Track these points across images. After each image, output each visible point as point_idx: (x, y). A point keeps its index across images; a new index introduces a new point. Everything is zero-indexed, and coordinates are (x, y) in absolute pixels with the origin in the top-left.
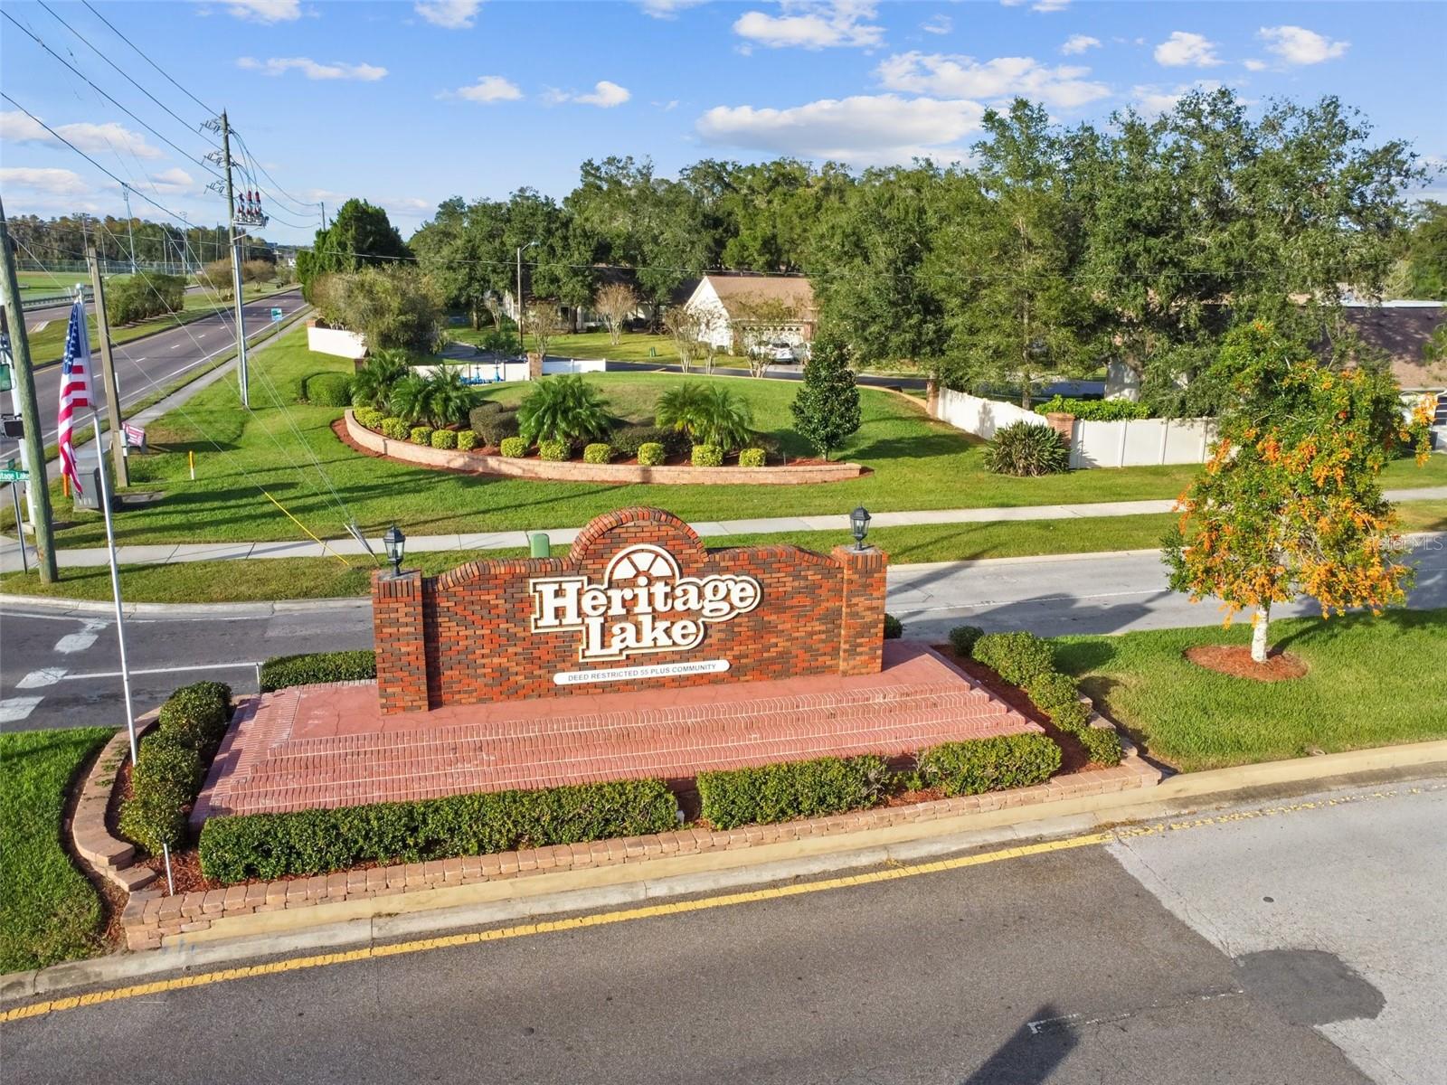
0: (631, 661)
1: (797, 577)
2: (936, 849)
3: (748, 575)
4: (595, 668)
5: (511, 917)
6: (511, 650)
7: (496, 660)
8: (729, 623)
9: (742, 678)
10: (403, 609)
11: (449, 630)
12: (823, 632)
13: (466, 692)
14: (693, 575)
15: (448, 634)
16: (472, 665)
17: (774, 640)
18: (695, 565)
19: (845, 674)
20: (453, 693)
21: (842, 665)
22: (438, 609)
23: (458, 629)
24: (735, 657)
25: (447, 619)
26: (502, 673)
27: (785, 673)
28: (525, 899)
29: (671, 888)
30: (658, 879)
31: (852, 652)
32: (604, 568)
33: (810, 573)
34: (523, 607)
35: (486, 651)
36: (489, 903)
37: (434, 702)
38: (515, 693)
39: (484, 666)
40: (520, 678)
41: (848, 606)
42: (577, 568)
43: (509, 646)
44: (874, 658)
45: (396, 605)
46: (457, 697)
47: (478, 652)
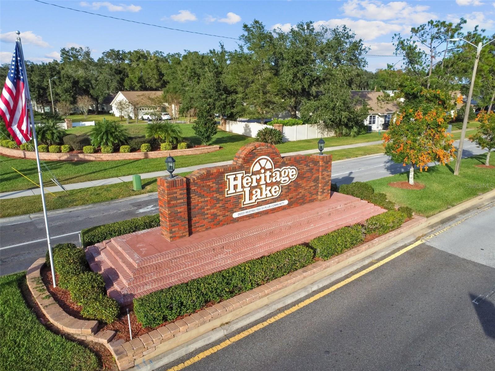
0: (259, 204)
1: (307, 166)
2: (383, 254)
3: (293, 166)
4: (246, 209)
5: (272, 311)
6: (218, 205)
7: (212, 211)
8: (289, 185)
9: (291, 206)
10: (179, 192)
11: (195, 199)
12: (314, 186)
13: (201, 226)
14: (278, 168)
15: (194, 201)
16: (203, 214)
17: (300, 191)
18: (278, 163)
19: (320, 200)
20: (196, 227)
21: (319, 197)
22: (191, 191)
23: (198, 198)
24: (290, 199)
25: (194, 195)
26: (215, 216)
27: (304, 203)
28: (274, 303)
29: (318, 286)
30: (312, 284)
31: (323, 192)
32: (250, 167)
33: (311, 164)
34: (222, 185)
35: (209, 207)
36: (262, 308)
37: (190, 233)
38: (219, 224)
39: (207, 214)
40: (221, 217)
41: (322, 175)
42: (241, 168)
43: (217, 204)
44: (328, 194)
45: (176, 190)
46: (198, 229)
47: (205, 208)
